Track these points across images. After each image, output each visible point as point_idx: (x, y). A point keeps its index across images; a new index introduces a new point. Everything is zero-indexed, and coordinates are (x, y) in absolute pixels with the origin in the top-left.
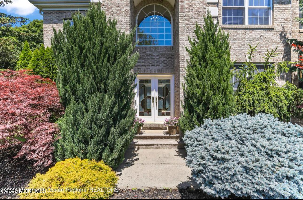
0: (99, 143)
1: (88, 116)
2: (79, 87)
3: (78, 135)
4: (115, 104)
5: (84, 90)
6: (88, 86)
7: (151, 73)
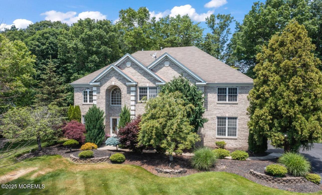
0: (94, 140)
1: (92, 134)
2: (90, 128)
3: (90, 138)
4: (98, 131)
5: (91, 128)
6: (92, 128)
7: (116, 116)
